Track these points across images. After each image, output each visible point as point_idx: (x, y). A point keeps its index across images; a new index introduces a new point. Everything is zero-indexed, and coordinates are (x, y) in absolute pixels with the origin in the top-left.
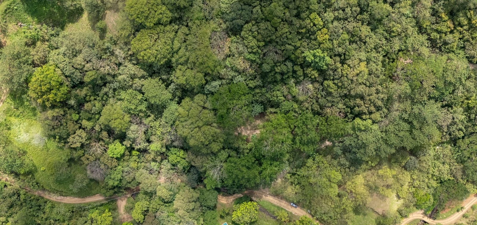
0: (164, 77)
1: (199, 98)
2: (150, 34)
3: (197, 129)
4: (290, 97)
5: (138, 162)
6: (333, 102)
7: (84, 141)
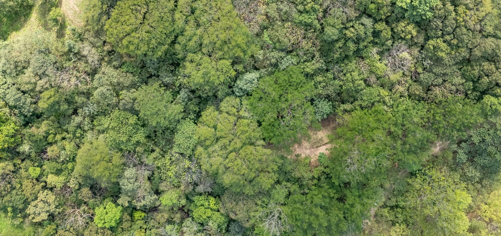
0: (167, 80)
1: (229, 103)
2: (133, 7)
3: (234, 154)
4: (373, 79)
5: (146, 230)
6: (444, 74)
7: (52, 208)
